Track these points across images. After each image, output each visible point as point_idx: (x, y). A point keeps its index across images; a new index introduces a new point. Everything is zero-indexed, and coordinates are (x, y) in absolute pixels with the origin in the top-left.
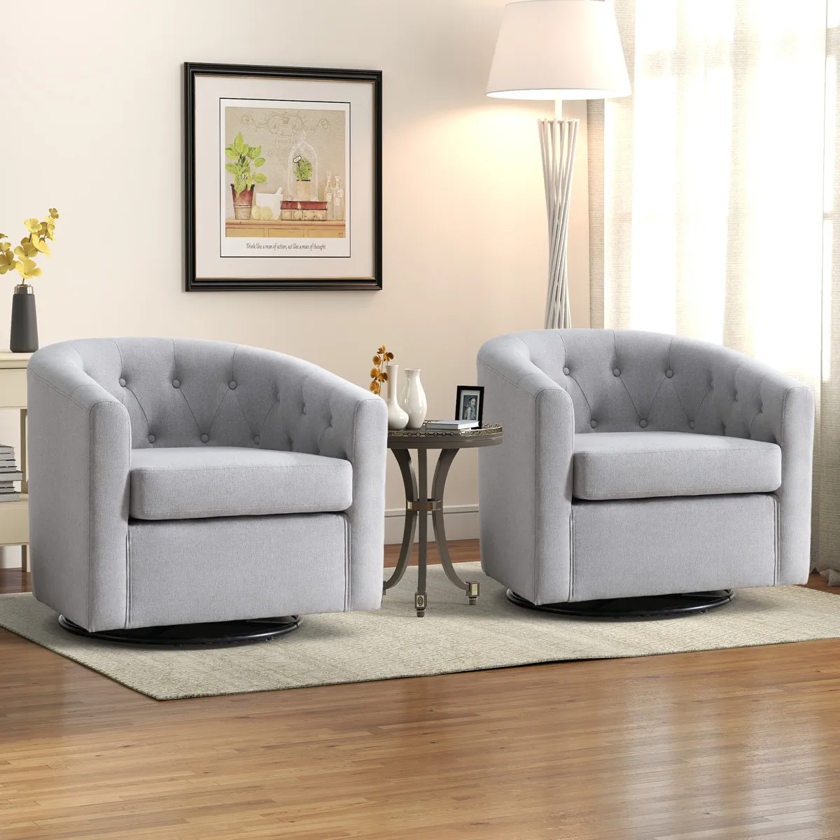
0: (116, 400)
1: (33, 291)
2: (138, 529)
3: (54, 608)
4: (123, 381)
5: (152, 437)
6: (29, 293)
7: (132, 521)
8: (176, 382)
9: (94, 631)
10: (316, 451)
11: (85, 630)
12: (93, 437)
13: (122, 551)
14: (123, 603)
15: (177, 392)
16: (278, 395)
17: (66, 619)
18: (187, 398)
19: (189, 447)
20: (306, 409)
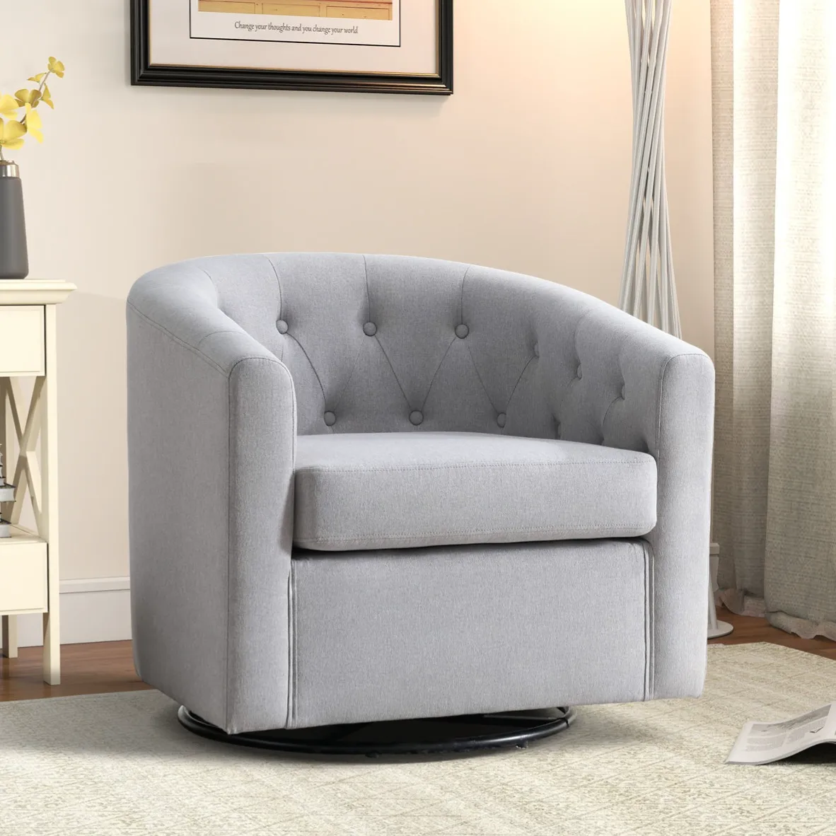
0: (273, 356)
1: (18, 172)
2: (308, 567)
3: (171, 696)
4: (283, 325)
5: (330, 416)
6: (9, 175)
7: (299, 552)
8: (370, 326)
9: (235, 732)
10: (598, 439)
11: (221, 731)
12: (235, 415)
13: (281, 601)
14: (284, 685)
15: (371, 343)
16: (536, 347)
17: (191, 713)
18: (387, 353)
19: (391, 432)
20: (582, 369)
